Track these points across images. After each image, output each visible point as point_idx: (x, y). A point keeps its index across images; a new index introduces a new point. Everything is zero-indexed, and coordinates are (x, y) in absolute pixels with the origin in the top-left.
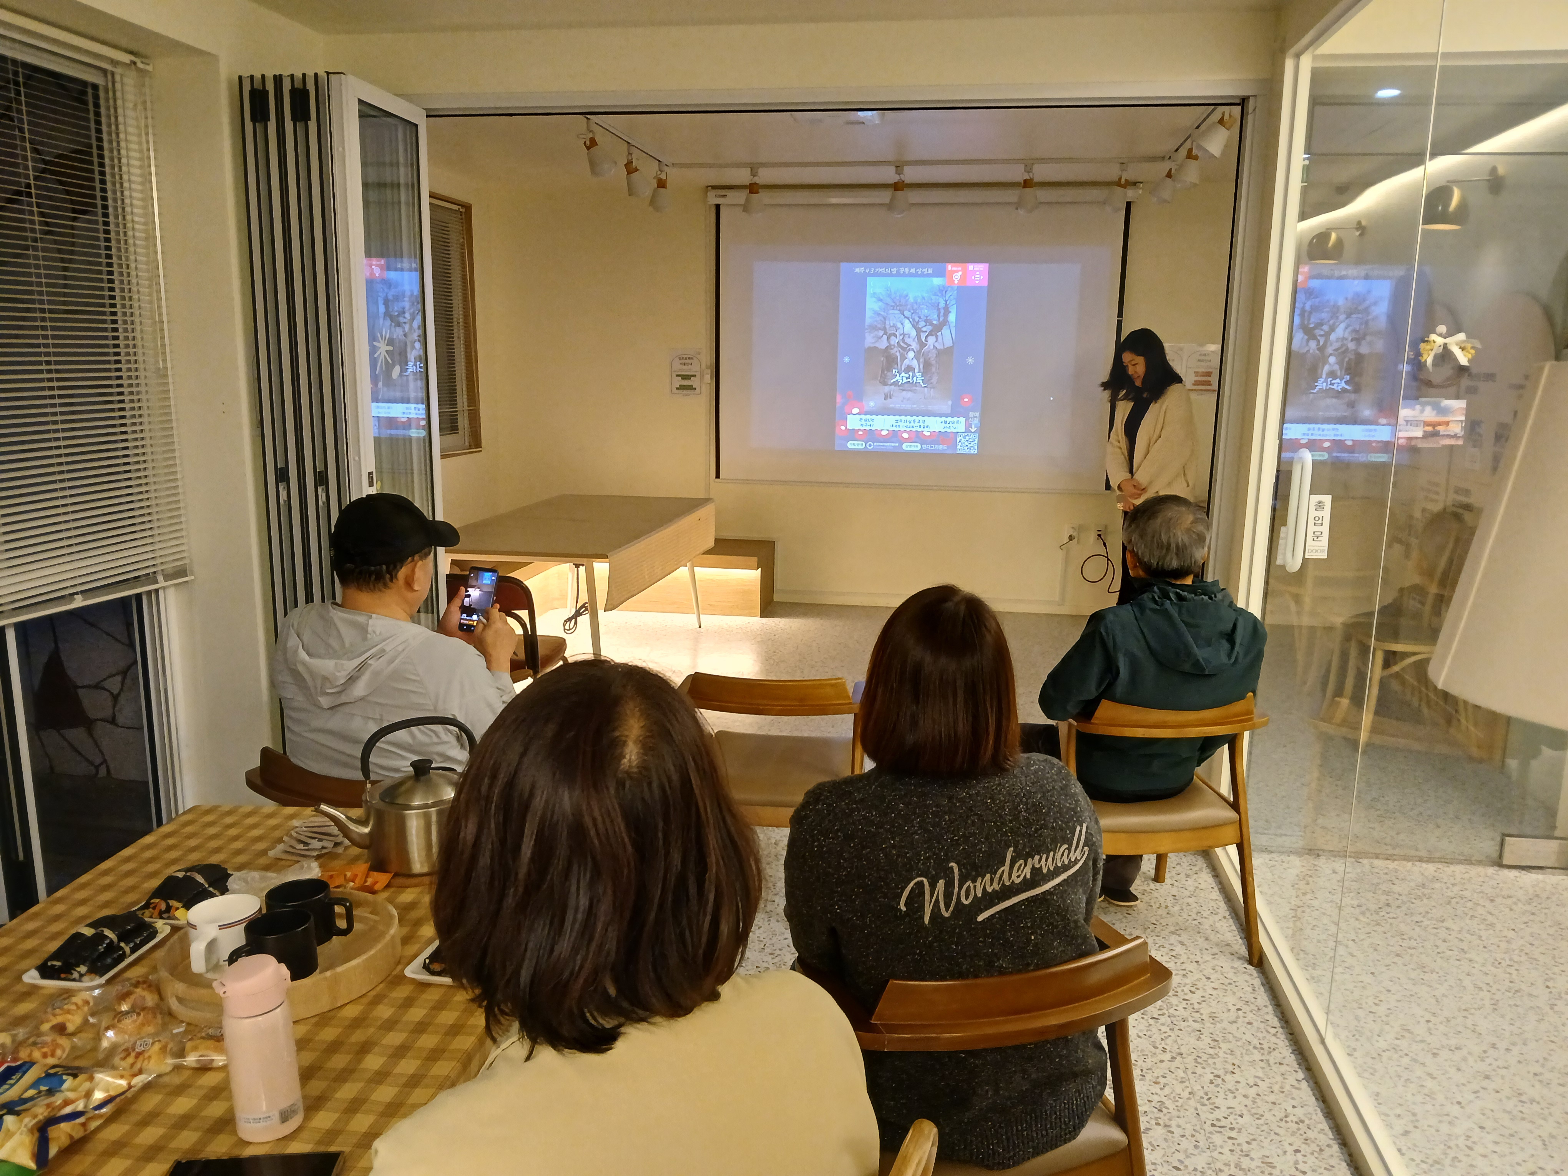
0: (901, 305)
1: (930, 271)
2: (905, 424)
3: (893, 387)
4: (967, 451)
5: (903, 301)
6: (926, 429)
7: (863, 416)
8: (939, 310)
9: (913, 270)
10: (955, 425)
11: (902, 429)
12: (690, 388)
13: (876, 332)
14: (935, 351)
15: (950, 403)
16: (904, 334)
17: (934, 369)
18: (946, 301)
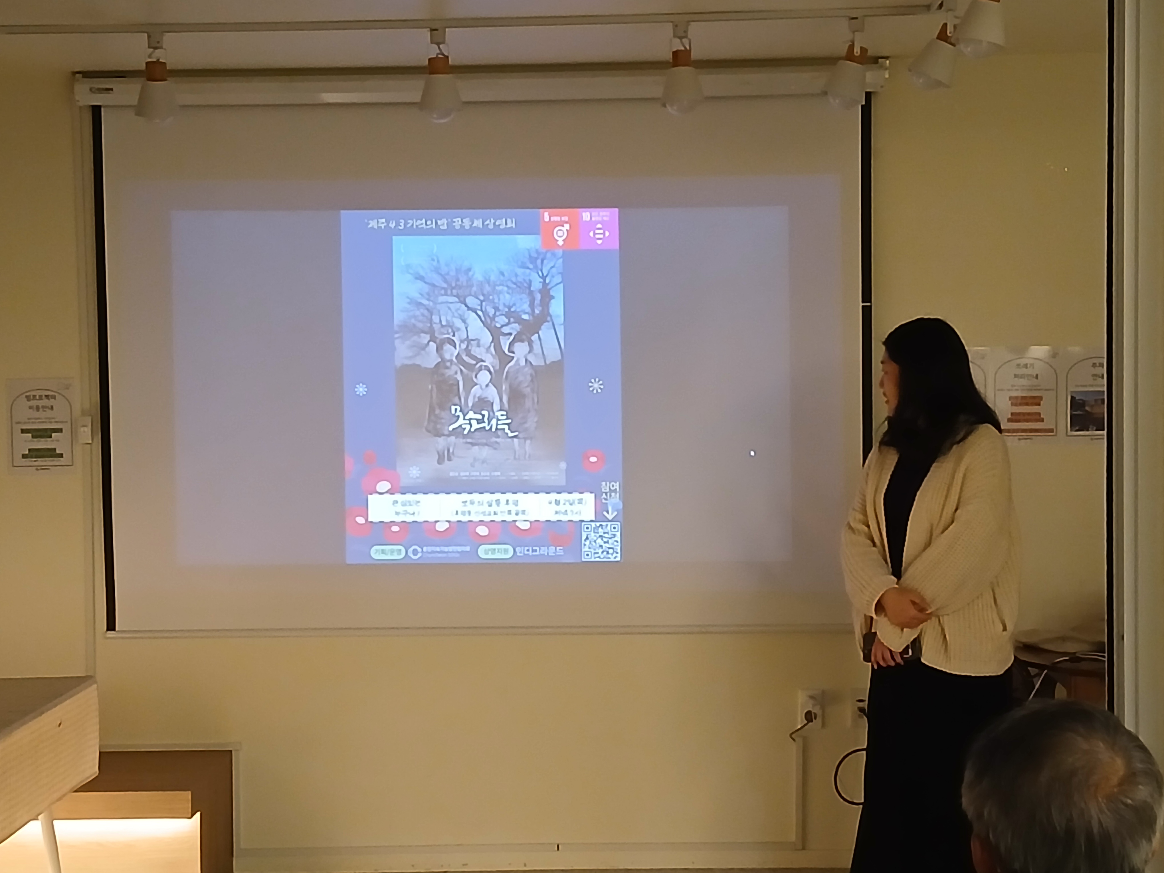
0: (460, 287)
1: (511, 224)
2: (481, 509)
3: (453, 438)
4: (602, 557)
5: (463, 279)
6: (521, 517)
7: (398, 497)
8: (531, 293)
9: (478, 223)
10: (576, 507)
11: (475, 518)
12: (51, 453)
13: (415, 338)
14: (528, 370)
15: (563, 465)
16: (468, 340)
17: (528, 403)
18: (544, 278)
